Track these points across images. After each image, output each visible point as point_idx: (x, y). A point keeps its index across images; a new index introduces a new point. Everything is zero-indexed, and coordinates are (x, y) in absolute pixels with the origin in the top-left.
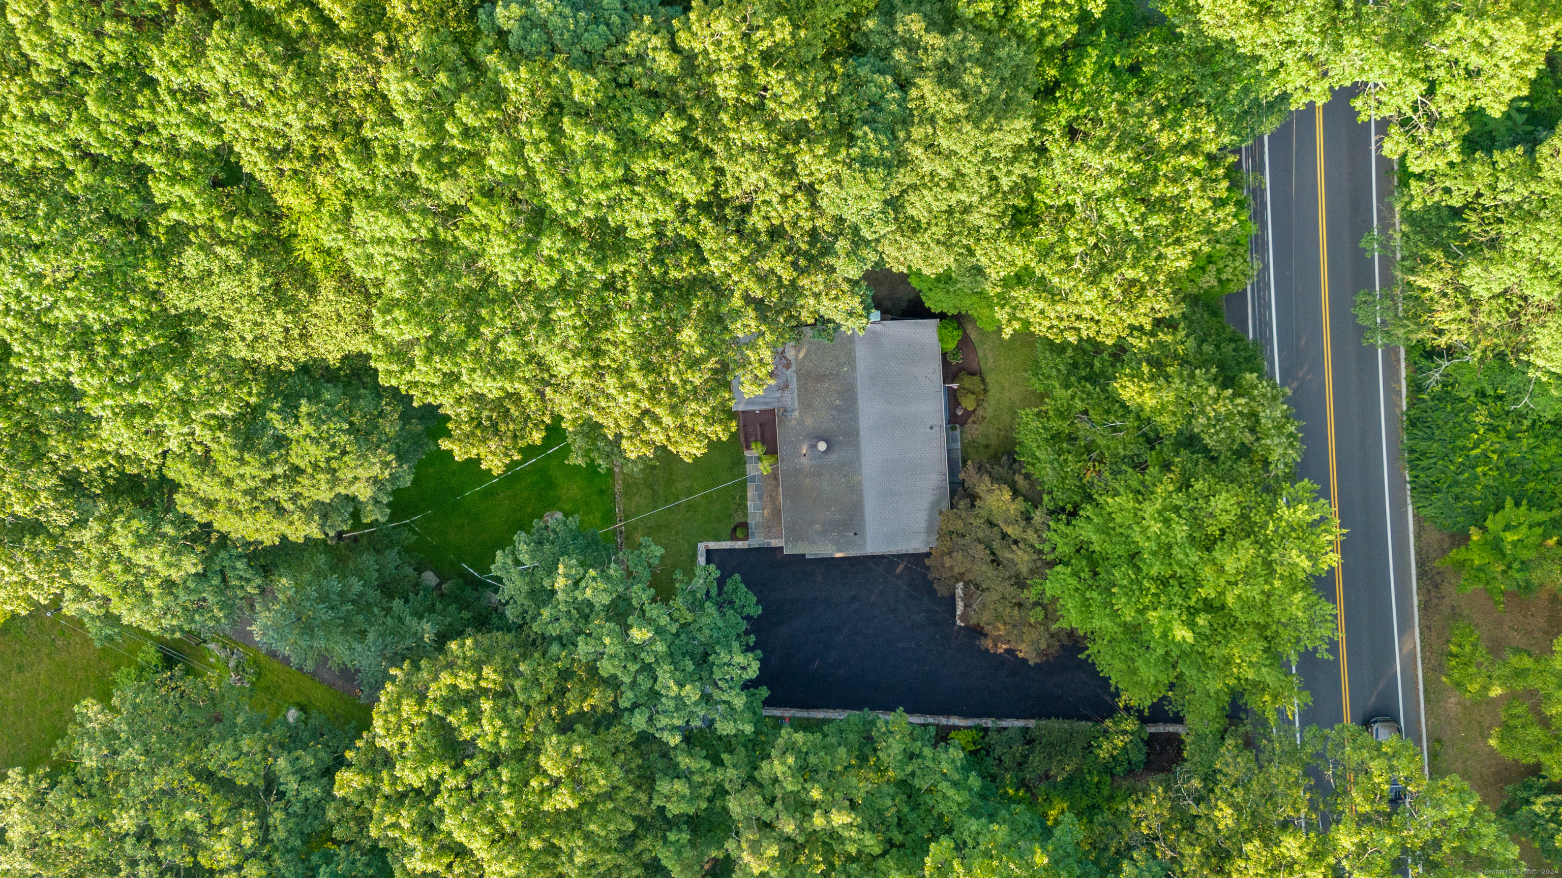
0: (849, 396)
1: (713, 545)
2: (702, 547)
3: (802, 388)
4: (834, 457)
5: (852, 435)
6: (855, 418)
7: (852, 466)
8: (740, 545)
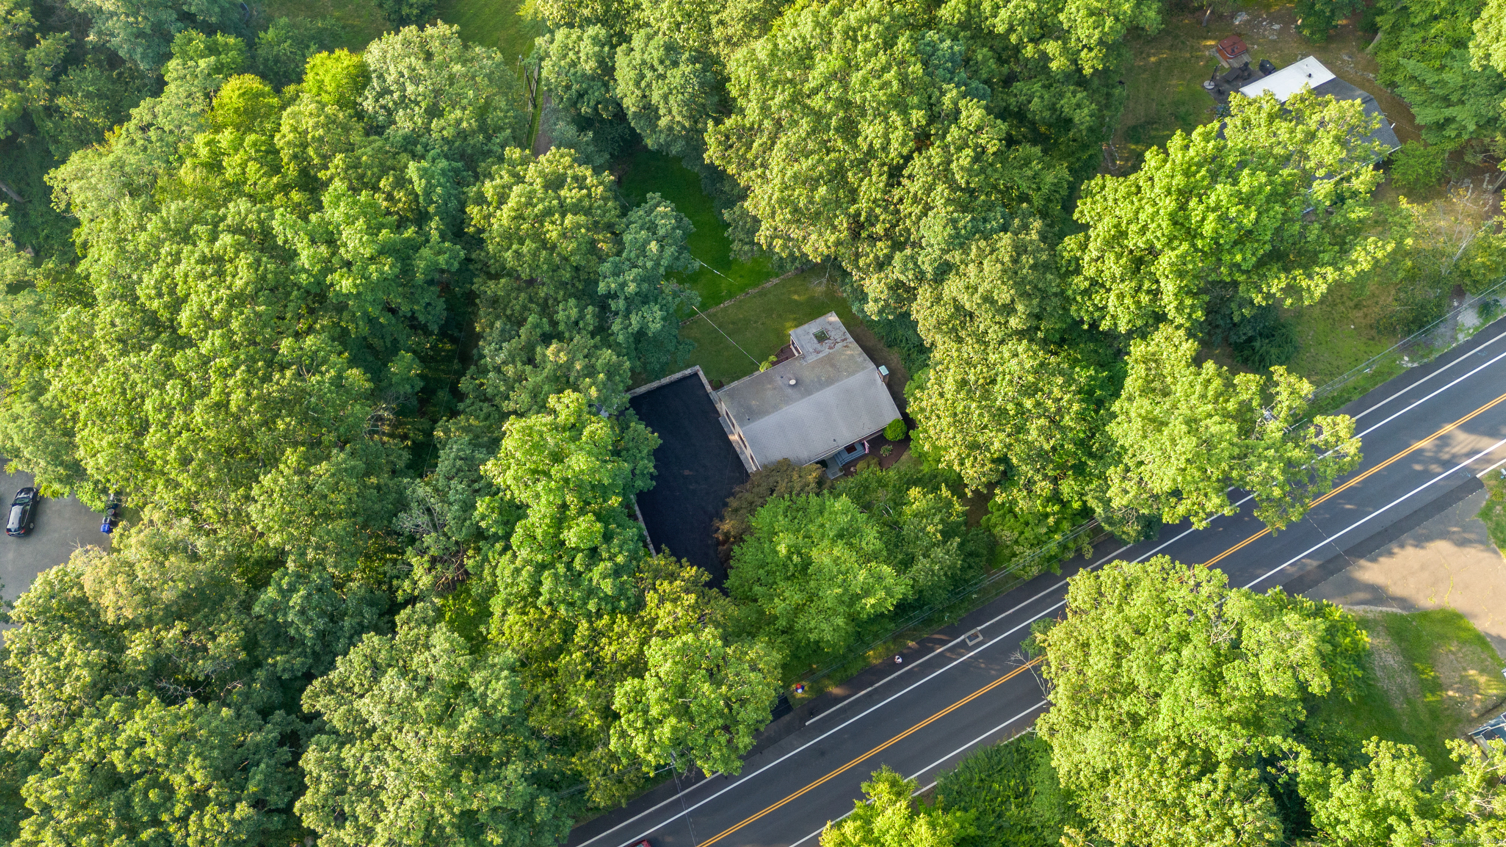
0: (830, 382)
1: (701, 374)
2: (697, 367)
3: (821, 361)
4: (790, 390)
5: (809, 392)
6: (818, 390)
7: (787, 400)
8: (708, 388)
